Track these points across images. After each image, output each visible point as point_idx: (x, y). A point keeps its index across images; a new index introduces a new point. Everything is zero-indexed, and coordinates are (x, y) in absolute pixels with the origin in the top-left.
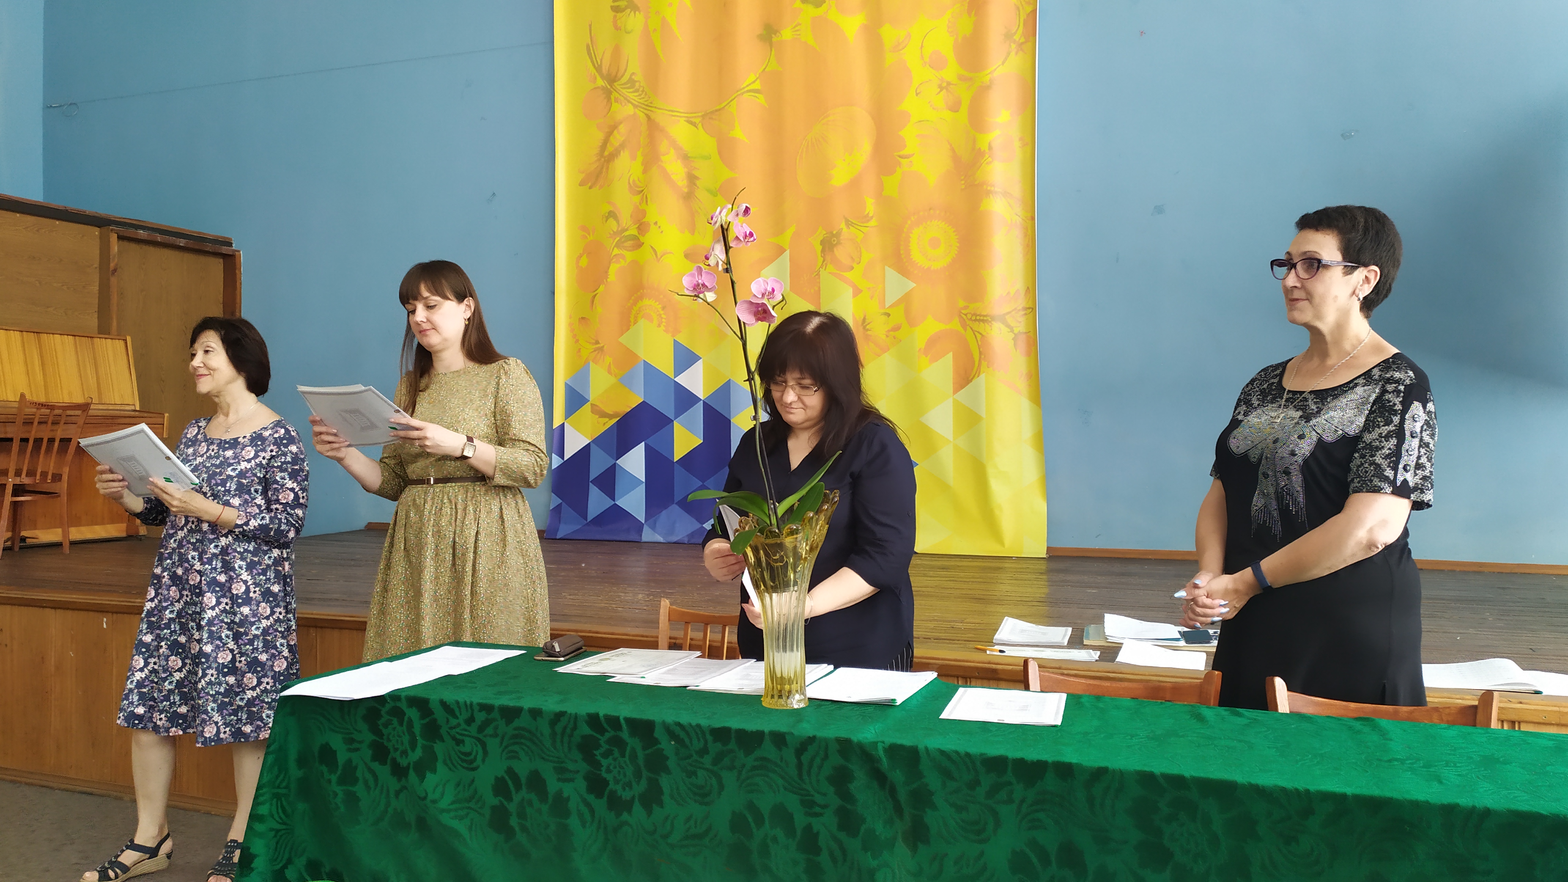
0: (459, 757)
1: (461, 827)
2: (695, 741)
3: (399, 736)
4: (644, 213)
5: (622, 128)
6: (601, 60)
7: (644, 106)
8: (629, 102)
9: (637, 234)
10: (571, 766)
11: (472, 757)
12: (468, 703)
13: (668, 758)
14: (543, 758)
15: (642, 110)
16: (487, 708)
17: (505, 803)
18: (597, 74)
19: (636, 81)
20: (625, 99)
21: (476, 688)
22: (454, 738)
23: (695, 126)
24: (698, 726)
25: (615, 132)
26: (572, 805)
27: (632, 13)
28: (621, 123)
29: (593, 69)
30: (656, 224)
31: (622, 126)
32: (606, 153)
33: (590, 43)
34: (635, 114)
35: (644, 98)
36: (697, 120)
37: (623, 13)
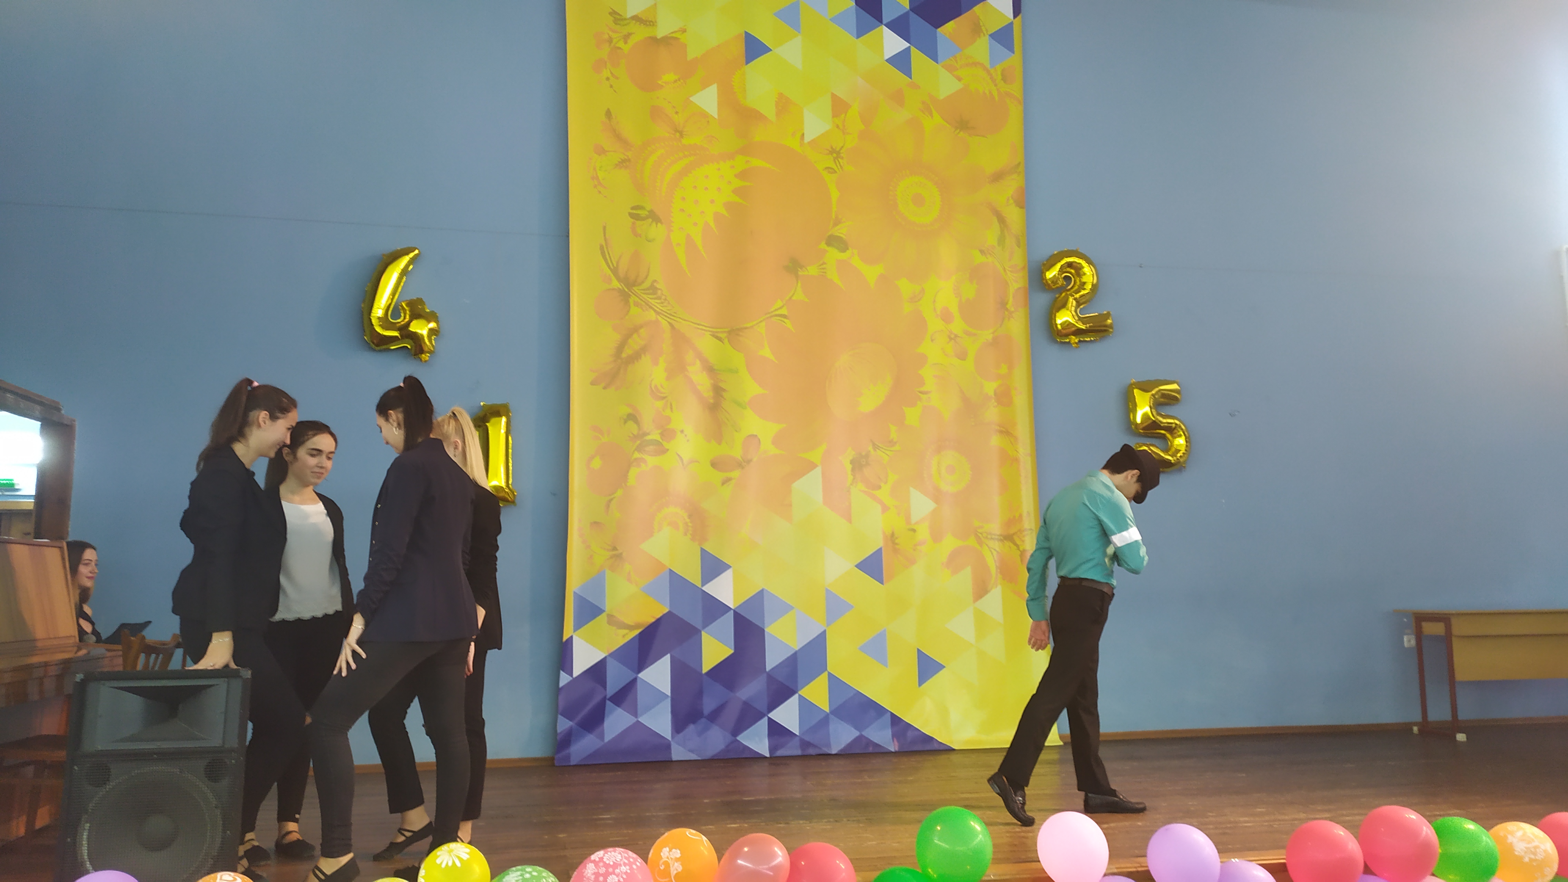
4: (668, 420)
5: (642, 333)
6: (618, 263)
7: (666, 314)
8: (655, 311)
9: (661, 441)
15: (664, 317)
18: (612, 275)
19: (659, 289)
20: (646, 304)
23: (722, 342)
25: (635, 336)
28: (641, 327)
29: (609, 272)
30: (682, 431)
31: (642, 331)
32: (624, 355)
33: (604, 244)
34: (657, 319)
35: (666, 306)
36: (723, 336)
37: (644, 222)
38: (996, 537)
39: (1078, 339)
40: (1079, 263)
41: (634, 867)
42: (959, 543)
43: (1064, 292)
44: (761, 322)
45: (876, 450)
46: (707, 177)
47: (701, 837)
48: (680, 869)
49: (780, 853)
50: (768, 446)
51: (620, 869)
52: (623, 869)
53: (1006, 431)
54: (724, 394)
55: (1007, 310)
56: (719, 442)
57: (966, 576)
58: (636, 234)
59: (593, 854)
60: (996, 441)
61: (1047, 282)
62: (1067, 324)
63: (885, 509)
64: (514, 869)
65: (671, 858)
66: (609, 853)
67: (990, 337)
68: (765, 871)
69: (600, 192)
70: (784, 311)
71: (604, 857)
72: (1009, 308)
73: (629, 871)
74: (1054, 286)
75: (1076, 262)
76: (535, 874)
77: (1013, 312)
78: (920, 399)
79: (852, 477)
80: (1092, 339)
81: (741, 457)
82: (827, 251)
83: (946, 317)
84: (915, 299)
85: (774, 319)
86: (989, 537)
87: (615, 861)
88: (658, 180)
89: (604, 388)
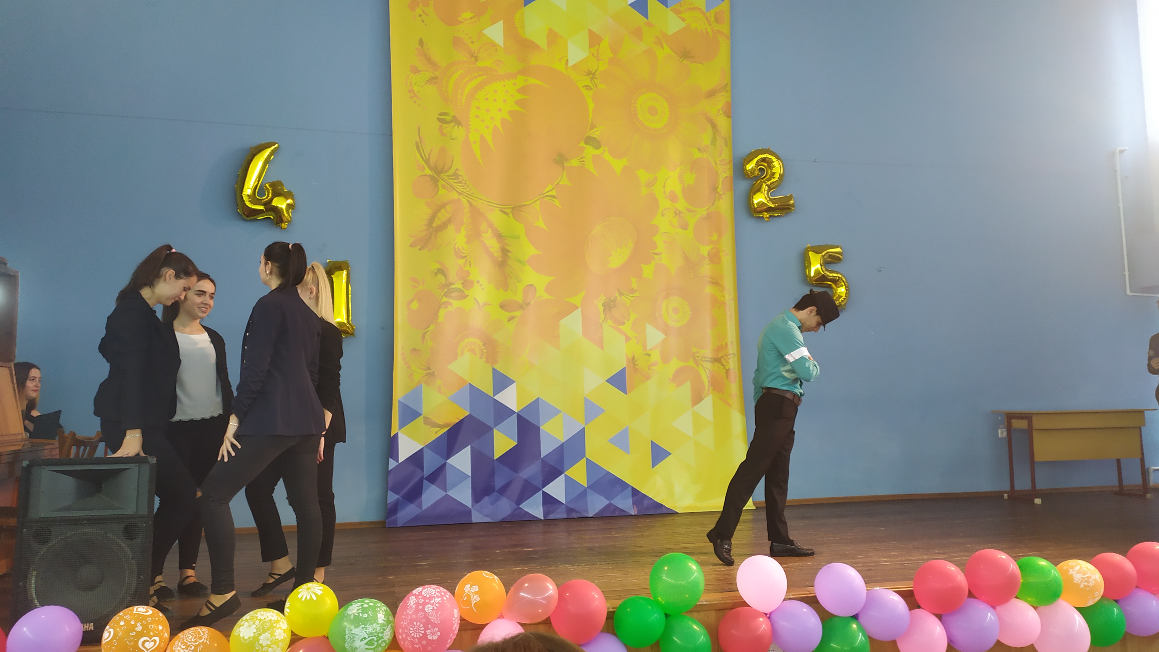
4: (468, 273)
5: (448, 208)
6: (429, 157)
7: (466, 195)
8: (457, 191)
9: (463, 289)
15: (464, 197)
18: (425, 166)
19: (461, 176)
20: (451, 187)
23: (507, 215)
25: (443, 211)
27: (456, 126)
28: (447, 204)
29: (423, 163)
30: (478, 282)
31: (448, 206)
32: (434, 225)
33: (419, 141)
34: (459, 199)
35: (466, 189)
36: (508, 211)
37: (449, 125)
38: (709, 360)
39: (769, 215)
40: (771, 159)
41: (445, 598)
42: (681, 364)
43: (759, 180)
44: (535, 201)
45: (621, 296)
46: (496, 91)
47: (494, 577)
48: (478, 599)
49: (551, 587)
50: (542, 293)
51: (434, 600)
52: (437, 600)
53: (716, 283)
54: (509, 254)
55: (717, 193)
56: (506, 290)
57: (687, 388)
58: (443, 135)
59: (414, 590)
60: (709, 289)
61: (747, 171)
62: (761, 203)
63: (628, 339)
64: (356, 601)
65: (472, 592)
66: (426, 589)
67: (705, 213)
68: (540, 600)
69: (415, 102)
70: (553, 193)
71: (423, 592)
72: (719, 192)
73: (440, 602)
74: (752, 175)
75: (768, 158)
76: (371, 604)
77: (721, 194)
78: (654, 259)
79: (604, 316)
80: (779, 215)
81: (522, 301)
82: (584, 148)
83: (673, 198)
84: (650, 184)
85: (546, 199)
86: (703, 359)
87: (430, 594)
88: (459, 94)
89: (420, 249)
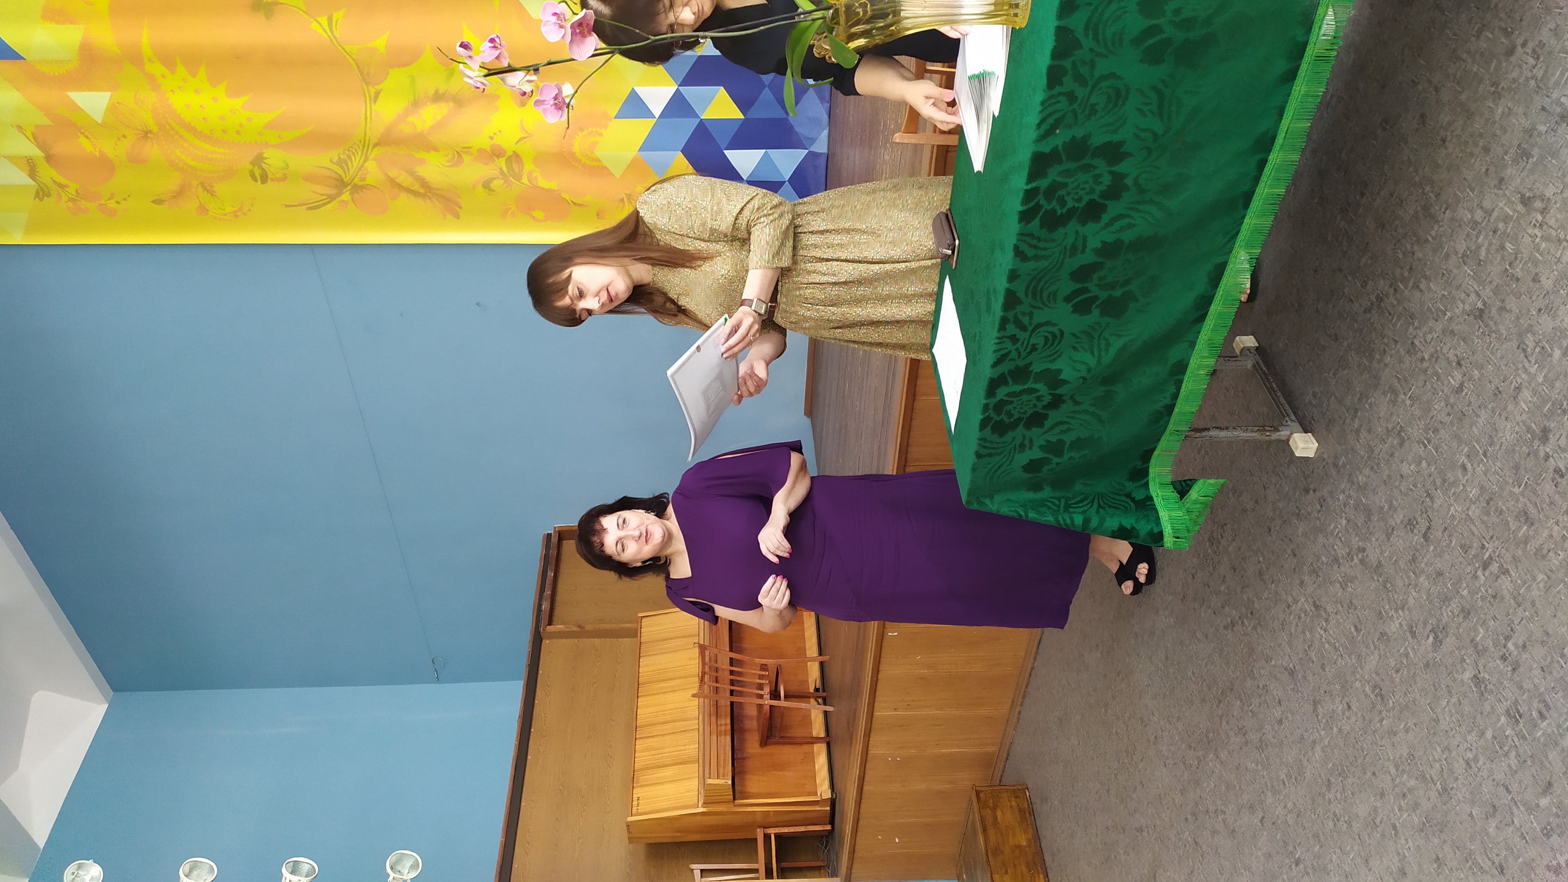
0: (1048, 348)
1: (1116, 345)
2: (1058, 107)
3: (1022, 404)
4: (481, 151)
5: (393, 173)
6: (322, 195)
7: (365, 150)
9: (505, 159)
10: (1070, 240)
11: (1050, 336)
12: (997, 341)
13: (1074, 137)
14: (1060, 268)
15: (370, 152)
16: (1004, 323)
17: (1098, 302)
18: (339, 199)
19: (339, 158)
20: (360, 170)
21: (980, 333)
22: (1030, 353)
23: (380, 92)
24: (1042, 103)
25: (398, 181)
26: (1110, 238)
27: (266, 161)
28: (387, 175)
29: (334, 204)
30: (491, 138)
31: (390, 174)
32: (421, 190)
33: (304, 207)
35: (356, 150)
36: (373, 91)
37: (268, 171)
46: (186, 105)
58: (284, 178)
69: (249, 210)
88: (214, 156)
89: (460, 207)
